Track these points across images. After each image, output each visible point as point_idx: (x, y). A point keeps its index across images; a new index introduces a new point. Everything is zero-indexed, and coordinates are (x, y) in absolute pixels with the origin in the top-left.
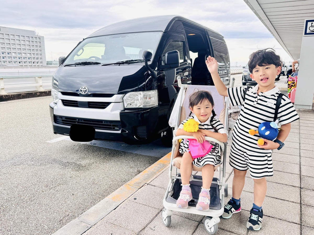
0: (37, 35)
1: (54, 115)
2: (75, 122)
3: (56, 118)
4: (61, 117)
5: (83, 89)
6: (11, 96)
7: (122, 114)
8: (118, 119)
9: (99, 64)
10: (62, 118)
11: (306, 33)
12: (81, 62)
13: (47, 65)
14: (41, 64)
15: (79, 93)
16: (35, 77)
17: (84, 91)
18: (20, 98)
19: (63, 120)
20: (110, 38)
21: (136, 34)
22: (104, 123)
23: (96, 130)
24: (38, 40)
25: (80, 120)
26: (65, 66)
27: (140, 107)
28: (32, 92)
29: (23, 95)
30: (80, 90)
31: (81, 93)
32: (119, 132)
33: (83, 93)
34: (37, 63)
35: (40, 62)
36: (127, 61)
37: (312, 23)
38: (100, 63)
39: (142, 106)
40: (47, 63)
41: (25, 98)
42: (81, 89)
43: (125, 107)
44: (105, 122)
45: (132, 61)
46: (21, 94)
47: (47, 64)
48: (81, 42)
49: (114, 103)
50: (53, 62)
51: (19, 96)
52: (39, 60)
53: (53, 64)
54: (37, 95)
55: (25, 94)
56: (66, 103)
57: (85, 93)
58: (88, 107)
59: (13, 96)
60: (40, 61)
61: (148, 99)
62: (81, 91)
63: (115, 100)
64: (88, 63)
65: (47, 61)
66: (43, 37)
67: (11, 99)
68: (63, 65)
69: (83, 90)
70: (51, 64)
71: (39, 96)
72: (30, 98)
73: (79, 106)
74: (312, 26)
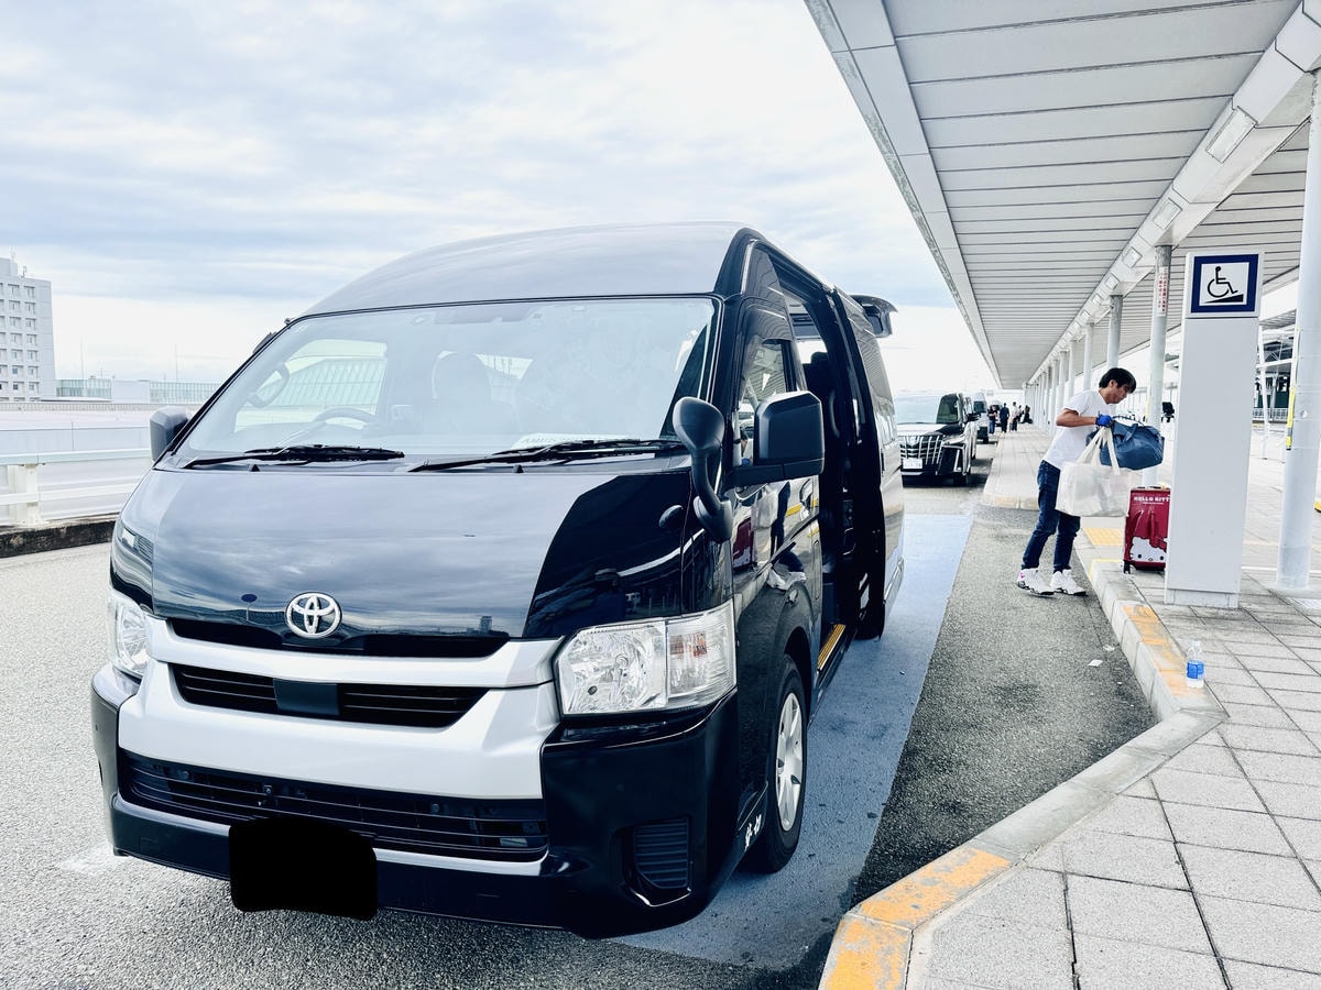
0: (20, 273)
1: (122, 753)
2: (253, 800)
3: (130, 773)
4: (168, 768)
5: (311, 607)
7: (551, 760)
8: (531, 788)
9: (397, 460)
10: (172, 771)
11: (1196, 307)
12: (285, 443)
13: (58, 395)
14: (33, 394)
15: (279, 632)
16: (6, 466)
17: (316, 620)
19: (174, 786)
20: (436, 323)
21: (580, 306)
22: (441, 812)
23: (382, 854)
24: (24, 296)
25: (286, 790)
26: (190, 467)
27: (651, 706)
30: (289, 615)
31: (295, 629)
32: (532, 868)
33: (311, 632)
34: (16, 387)
35: (27, 384)
36: (559, 447)
37: (1218, 269)
38: (402, 455)
39: (660, 703)
40: (58, 389)
42: (297, 609)
43: (566, 711)
44: (446, 806)
45: (589, 444)
47: (61, 391)
48: (277, 335)
49: (503, 693)
50: (87, 386)
52: (23, 376)
53: (85, 392)
54: (10, 546)
56: (196, 685)
57: (318, 631)
58: (336, 712)
60: (28, 378)
61: (688, 654)
62: (297, 618)
63: (511, 674)
64: (331, 452)
65: (59, 378)
66: (47, 285)
68: (176, 458)
69: (311, 613)
70: (76, 391)
73: (280, 705)
74: (1218, 279)
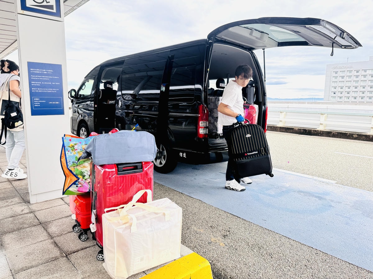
6: (320, 132)
18: (330, 137)
28: (347, 133)
29: (333, 134)
41: (335, 137)
46: (332, 132)
51: (329, 134)
54: (353, 137)
55: (336, 133)
59: (322, 133)
67: (320, 135)
71: (355, 139)
72: (342, 138)
